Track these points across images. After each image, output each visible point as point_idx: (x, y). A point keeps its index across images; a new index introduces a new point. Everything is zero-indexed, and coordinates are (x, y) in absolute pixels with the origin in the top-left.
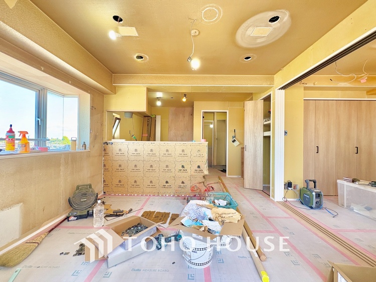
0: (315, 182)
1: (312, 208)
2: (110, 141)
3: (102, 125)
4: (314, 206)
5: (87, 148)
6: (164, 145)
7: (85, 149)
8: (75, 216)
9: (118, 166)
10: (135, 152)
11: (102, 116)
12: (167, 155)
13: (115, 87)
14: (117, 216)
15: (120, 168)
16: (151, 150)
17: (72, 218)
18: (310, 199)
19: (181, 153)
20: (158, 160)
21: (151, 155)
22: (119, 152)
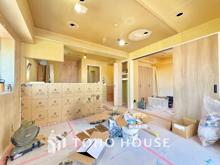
0: (143, 99)
1: (143, 109)
2: (29, 83)
3: (20, 69)
4: (144, 108)
6: (77, 85)
8: (20, 153)
9: (38, 103)
10: (54, 92)
11: (20, 61)
12: (79, 92)
15: (40, 105)
16: (68, 89)
18: (143, 106)
19: (88, 90)
20: (73, 95)
21: (67, 92)
22: (39, 92)
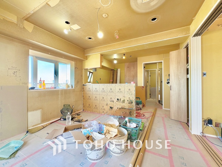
2: (85, 84)
3: (82, 76)
5: (73, 87)
6: (110, 86)
7: (72, 88)
8: (63, 119)
9: (88, 97)
10: (95, 90)
11: (82, 72)
13: (87, 56)
14: (79, 122)
15: (89, 98)
16: (103, 89)
17: (62, 119)
19: (119, 91)
21: (103, 91)
22: (88, 90)
